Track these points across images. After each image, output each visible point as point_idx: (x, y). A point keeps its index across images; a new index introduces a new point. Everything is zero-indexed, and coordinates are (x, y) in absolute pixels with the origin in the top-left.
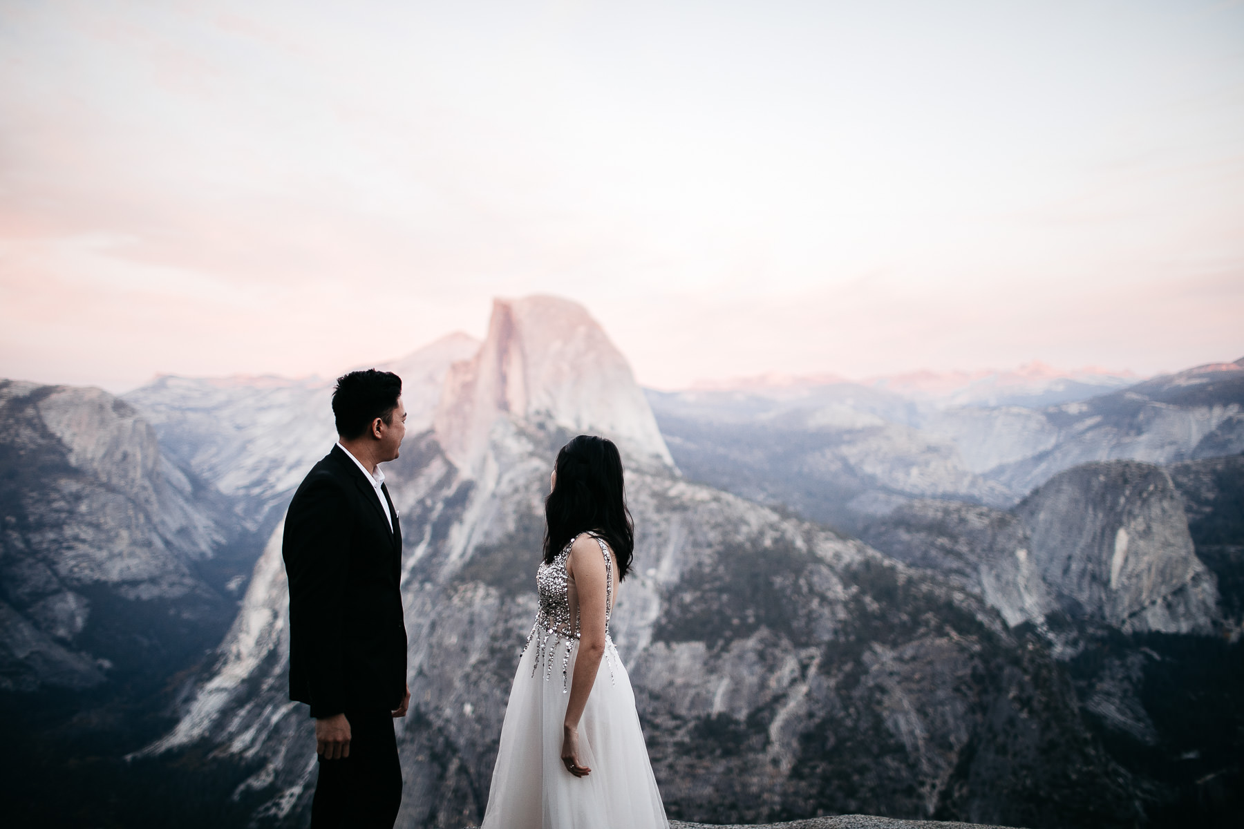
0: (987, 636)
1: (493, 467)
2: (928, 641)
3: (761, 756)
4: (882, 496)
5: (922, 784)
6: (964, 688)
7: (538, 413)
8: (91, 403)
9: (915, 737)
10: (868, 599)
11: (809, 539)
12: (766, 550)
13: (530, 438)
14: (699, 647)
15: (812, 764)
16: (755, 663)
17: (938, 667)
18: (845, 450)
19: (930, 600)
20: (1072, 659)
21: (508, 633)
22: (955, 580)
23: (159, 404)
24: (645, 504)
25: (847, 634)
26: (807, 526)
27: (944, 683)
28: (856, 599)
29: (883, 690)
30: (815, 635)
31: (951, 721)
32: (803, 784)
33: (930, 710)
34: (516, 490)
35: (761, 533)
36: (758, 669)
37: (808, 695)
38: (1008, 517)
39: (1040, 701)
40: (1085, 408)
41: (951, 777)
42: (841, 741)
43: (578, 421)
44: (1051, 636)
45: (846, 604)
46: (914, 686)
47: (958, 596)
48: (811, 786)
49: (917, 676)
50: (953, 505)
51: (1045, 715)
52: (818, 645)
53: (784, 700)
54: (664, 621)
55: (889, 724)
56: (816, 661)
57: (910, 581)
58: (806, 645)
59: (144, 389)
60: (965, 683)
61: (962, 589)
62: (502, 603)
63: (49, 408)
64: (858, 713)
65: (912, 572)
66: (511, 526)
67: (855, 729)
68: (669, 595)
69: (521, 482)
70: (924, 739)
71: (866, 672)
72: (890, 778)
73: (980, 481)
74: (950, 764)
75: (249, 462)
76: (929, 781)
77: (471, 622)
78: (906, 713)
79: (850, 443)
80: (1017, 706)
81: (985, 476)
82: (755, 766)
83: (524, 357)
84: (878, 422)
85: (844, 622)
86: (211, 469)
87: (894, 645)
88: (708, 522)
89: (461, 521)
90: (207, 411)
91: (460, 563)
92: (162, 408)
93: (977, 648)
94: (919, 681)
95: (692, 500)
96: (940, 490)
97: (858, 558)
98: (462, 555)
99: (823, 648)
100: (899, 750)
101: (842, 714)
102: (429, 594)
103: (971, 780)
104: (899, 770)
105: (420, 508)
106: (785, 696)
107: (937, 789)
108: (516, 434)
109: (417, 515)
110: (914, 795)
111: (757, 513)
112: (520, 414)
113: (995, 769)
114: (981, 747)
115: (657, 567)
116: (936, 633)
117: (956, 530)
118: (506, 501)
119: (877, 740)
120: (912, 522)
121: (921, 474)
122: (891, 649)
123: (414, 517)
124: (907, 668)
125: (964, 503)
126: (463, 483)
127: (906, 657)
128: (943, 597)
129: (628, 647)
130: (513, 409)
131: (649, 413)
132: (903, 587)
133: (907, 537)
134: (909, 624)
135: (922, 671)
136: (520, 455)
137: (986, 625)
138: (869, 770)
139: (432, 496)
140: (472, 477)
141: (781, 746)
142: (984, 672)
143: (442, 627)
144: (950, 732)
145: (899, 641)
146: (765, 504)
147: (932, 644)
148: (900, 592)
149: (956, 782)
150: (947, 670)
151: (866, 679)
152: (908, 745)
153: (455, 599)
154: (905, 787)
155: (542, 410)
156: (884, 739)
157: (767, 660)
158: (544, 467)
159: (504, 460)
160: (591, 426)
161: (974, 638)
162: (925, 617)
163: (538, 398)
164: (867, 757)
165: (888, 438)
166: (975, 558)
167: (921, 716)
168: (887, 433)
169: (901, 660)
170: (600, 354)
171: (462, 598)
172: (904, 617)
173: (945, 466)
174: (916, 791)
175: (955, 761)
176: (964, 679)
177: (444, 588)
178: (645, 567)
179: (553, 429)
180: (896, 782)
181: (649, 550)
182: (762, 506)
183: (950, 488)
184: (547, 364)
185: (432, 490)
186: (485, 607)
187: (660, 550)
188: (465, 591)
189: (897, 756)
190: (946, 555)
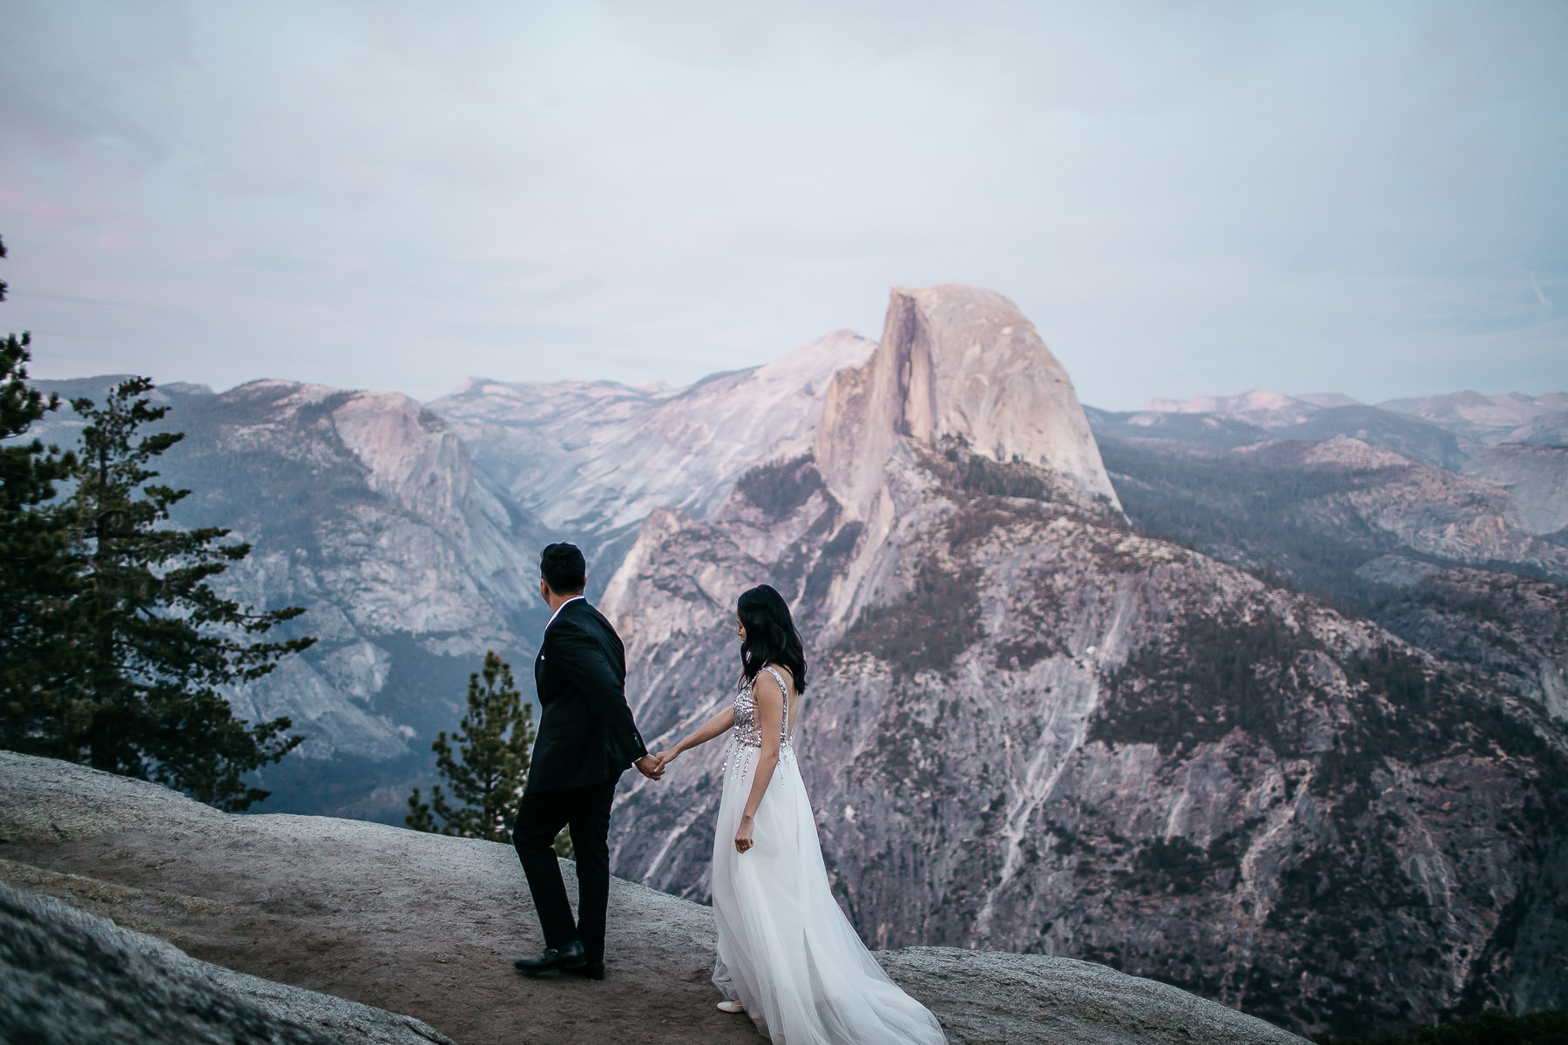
0: (1548, 757)
1: (887, 507)
2: (1463, 760)
3: (1228, 897)
4: (1403, 562)
5: (1448, 949)
6: (1512, 825)
7: (947, 437)
8: (394, 412)
9: (1441, 887)
10: (1382, 700)
11: (1303, 615)
12: (1246, 624)
13: (937, 470)
14: (1151, 750)
15: (1294, 911)
16: (1226, 775)
17: (1478, 795)
18: (1353, 497)
19: (1468, 703)
21: (902, 719)
22: (1504, 679)
23: (473, 416)
24: (1084, 560)
25: (1351, 745)
26: (1301, 598)
27: (1484, 817)
28: (1365, 698)
29: (1398, 822)
30: (1308, 744)
31: (1492, 868)
32: (1283, 936)
33: (1463, 852)
34: (918, 538)
35: (1239, 605)
36: (1228, 783)
37: (1295, 820)
41: (1489, 942)
42: (1337, 885)
43: (999, 450)
45: (1350, 704)
46: (1441, 819)
47: (1509, 702)
48: (1294, 940)
49: (1446, 806)
50: (1507, 577)
52: (1310, 757)
53: (1261, 826)
54: (1104, 714)
55: (1405, 866)
56: (1307, 777)
57: (1441, 677)
58: (1295, 756)
59: (454, 397)
60: (1514, 819)
61: (1515, 693)
62: (896, 682)
63: (345, 419)
64: (1363, 850)
65: (1444, 665)
66: (910, 584)
67: (1357, 869)
68: (1112, 680)
69: (924, 527)
70: (1452, 890)
71: (1376, 796)
72: (1404, 939)
73: (1546, 544)
74: (1488, 926)
75: (581, 491)
76: (1457, 946)
77: (856, 703)
78: (1429, 854)
79: (1360, 488)
81: (1550, 539)
82: (1218, 910)
83: (930, 364)
85: (1348, 728)
86: (534, 498)
87: (1416, 762)
88: (1167, 589)
89: (845, 576)
90: (531, 425)
91: (842, 628)
92: (476, 421)
93: (1534, 772)
94: (1447, 813)
95: (1148, 558)
96: (1487, 555)
97: (1370, 644)
98: (846, 618)
99: (1318, 760)
100: (1419, 900)
101: (1340, 849)
103: (1517, 949)
104: (1416, 927)
105: (793, 555)
106: (1263, 820)
107: (1469, 957)
108: (919, 465)
109: (790, 564)
110: (1437, 963)
111: (1235, 578)
112: (926, 440)
113: (1555, 938)
114: (1535, 906)
115: (1098, 644)
116: (1475, 749)
117: (1511, 611)
118: (904, 551)
119: (1387, 886)
120: (1447, 597)
121: (1461, 534)
122: (1411, 768)
123: (785, 566)
124: (1433, 793)
125: (1521, 576)
126: (847, 525)
127: (1433, 780)
128: (1488, 701)
129: (1057, 747)
130: (914, 432)
131: (1092, 442)
132: (1431, 684)
133: (1440, 617)
134: (1439, 736)
135: (1453, 798)
136: (924, 492)
137: (1549, 743)
138: (1375, 925)
139: (808, 541)
140: (860, 519)
141: (1255, 885)
142: (1543, 807)
143: (819, 706)
144: (1491, 883)
145: (1425, 757)
146: (1244, 566)
147: (1470, 764)
148: (1427, 691)
149: (1496, 950)
150: (1488, 799)
151: (1375, 805)
152: (1429, 895)
153: (837, 674)
154: (1424, 950)
155: (954, 434)
156: (1397, 886)
157: (1240, 773)
158: (954, 508)
159: (903, 497)
160: (1015, 458)
161: (1530, 759)
162: (1461, 727)
163: (948, 420)
164: (1372, 908)
165: (1414, 483)
166: (1535, 651)
167: (1450, 859)
168: (1413, 477)
169: (1425, 782)
170: (1031, 363)
171: (845, 672)
172: (1432, 726)
173: (1496, 523)
174: (1439, 956)
175: (1496, 922)
176: (1514, 813)
177: (822, 659)
178: (1082, 643)
179: (967, 460)
180: (1412, 943)
181: (1088, 622)
182: (1240, 570)
183: (1499, 554)
184: (961, 374)
185: (808, 533)
186: (874, 685)
187: (1102, 622)
188: (849, 664)
189: (1414, 909)
190: (1494, 645)
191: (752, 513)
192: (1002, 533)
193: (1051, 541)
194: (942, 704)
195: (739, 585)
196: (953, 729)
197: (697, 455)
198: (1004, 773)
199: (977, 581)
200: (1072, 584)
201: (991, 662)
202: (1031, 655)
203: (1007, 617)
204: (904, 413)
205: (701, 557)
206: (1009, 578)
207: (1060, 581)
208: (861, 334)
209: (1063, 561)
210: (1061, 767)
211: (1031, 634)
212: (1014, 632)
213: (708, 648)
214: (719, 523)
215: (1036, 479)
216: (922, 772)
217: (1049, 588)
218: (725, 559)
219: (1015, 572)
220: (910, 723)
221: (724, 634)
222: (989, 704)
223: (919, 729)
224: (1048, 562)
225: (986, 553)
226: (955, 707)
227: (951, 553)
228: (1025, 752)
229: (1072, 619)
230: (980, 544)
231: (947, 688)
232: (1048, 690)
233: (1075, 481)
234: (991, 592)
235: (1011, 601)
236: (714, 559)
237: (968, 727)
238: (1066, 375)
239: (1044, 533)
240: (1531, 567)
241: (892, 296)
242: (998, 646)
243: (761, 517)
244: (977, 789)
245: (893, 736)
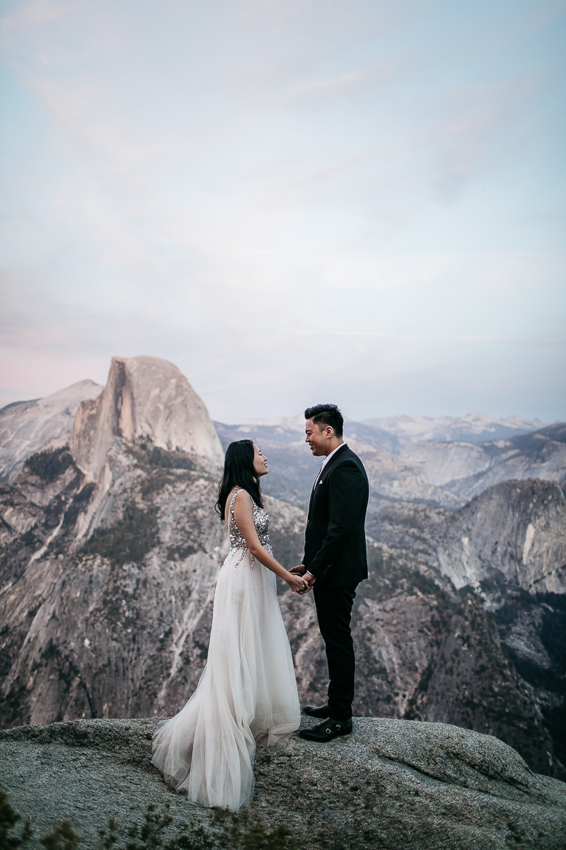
0: (442, 595)
1: (109, 474)
2: (402, 598)
4: (374, 500)
5: (397, 694)
6: (425, 630)
7: (141, 437)
9: (393, 663)
12: (295, 533)
13: (135, 455)
15: (322, 681)
16: (287, 612)
17: (409, 616)
19: (404, 569)
20: (497, 611)
21: (116, 590)
22: (421, 557)
27: (412, 626)
29: (372, 631)
31: (417, 652)
32: (317, 694)
33: (403, 645)
34: (125, 491)
35: (292, 523)
36: (289, 616)
38: (457, 515)
39: (475, 639)
40: (508, 444)
41: (416, 689)
43: (169, 444)
44: (483, 595)
46: (393, 629)
47: (423, 568)
48: (322, 696)
49: (395, 622)
50: (421, 507)
51: (478, 648)
53: (304, 638)
55: (376, 654)
57: (391, 557)
60: (426, 626)
61: (426, 564)
62: (113, 569)
65: (393, 551)
66: (121, 516)
69: (128, 485)
70: (398, 664)
71: (361, 619)
72: (376, 691)
73: (440, 490)
74: (415, 681)
76: (401, 693)
77: (91, 582)
78: (387, 647)
80: (460, 642)
81: (442, 488)
83: (132, 398)
84: (372, 449)
87: (380, 601)
89: (86, 512)
91: (83, 541)
93: (435, 603)
94: (395, 625)
96: (413, 496)
98: (86, 535)
100: (382, 671)
102: (62, 562)
103: (429, 691)
104: (382, 685)
105: (57, 501)
106: (306, 634)
107: (407, 698)
108: (125, 452)
109: (55, 507)
110: (392, 702)
111: (290, 510)
112: (130, 438)
113: (445, 684)
114: (436, 669)
115: (220, 546)
116: (408, 592)
117: (423, 523)
118: (117, 498)
119: (367, 664)
120: (394, 517)
121: (401, 485)
122: (378, 603)
123: (53, 508)
124: (388, 616)
125: (428, 505)
126: (87, 485)
127: (388, 609)
128: (413, 568)
129: (199, 601)
130: (124, 435)
131: (217, 440)
132: (386, 561)
133: (390, 527)
134: (390, 587)
135: (398, 618)
136: (128, 466)
137: (441, 588)
138: (362, 685)
139: (65, 494)
140: (94, 481)
141: (302, 669)
142: (439, 619)
143: (70, 584)
144: (416, 659)
145: (384, 598)
146: (296, 504)
147: (405, 600)
148: (384, 564)
149: (419, 693)
150: (414, 618)
151: (361, 624)
152: (388, 668)
153: (80, 566)
154: (385, 696)
155: (145, 435)
156: (372, 664)
157: (294, 610)
158: (144, 475)
159: (117, 469)
160: (177, 448)
161: (433, 596)
162: (401, 582)
163: (142, 428)
164: (360, 676)
165: (378, 461)
166: (435, 543)
167: (397, 649)
168: (378, 457)
169: (385, 611)
170: (186, 398)
171: (85, 565)
172: (387, 582)
173: (417, 481)
174: (393, 699)
175: (419, 679)
176: (426, 624)
177: (72, 558)
178: (212, 545)
179: (152, 449)
180: (380, 693)
181: (215, 534)
182: (293, 505)
183: (419, 495)
184: (149, 404)
185: (66, 489)
186: (100, 571)
187: (222, 533)
188: (86, 560)
189: (381, 675)
190: (416, 540)
191: (34, 479)
192: (170, 488)
193: (196, 492)
194: (138, 581)
195: (26, 519)
196: (144, 594)
197: (4, 447)
198: (171, 616)
199: (157, 513)
200: (207, 514)
201: (164, 557)
202: (185, 553)
203: (173, 533)
204: (118, 424)
205: (5, 503)
206: (174, 512)
207: (200, 513)
208: (96, 382)
209: (202, 502)
210: (202, 612)
211: (185, 542)
212: (176, 541)
213: (8, 554)
214: (15, 484)
215: (188, 459)
216: (127, 618)
217: (195, 516)
218: (19, 504)
219: (177, 508)
220: (120, 591)
221: (17, 546)
222: (163, 579)
223: (125, 595)
224: (194, 503)
225: (162, 499)
226: (145, 582)
227: (143, 499)
228: (183, 605)
229: (206, 533)
230: (158, 494)
231: (140, 571)
232: (195, 571)
233: (209, 460)
234: (164, 519)
235: (174, 524)
236: (12, 505)
237: (152, 592)
238: (204, 405)
239: (192, 488)
240: (433, 501)
241: (112, 362)
242: (168, 548)
243: (39, 481)
244: (157, 626)
245: (111, 599)
